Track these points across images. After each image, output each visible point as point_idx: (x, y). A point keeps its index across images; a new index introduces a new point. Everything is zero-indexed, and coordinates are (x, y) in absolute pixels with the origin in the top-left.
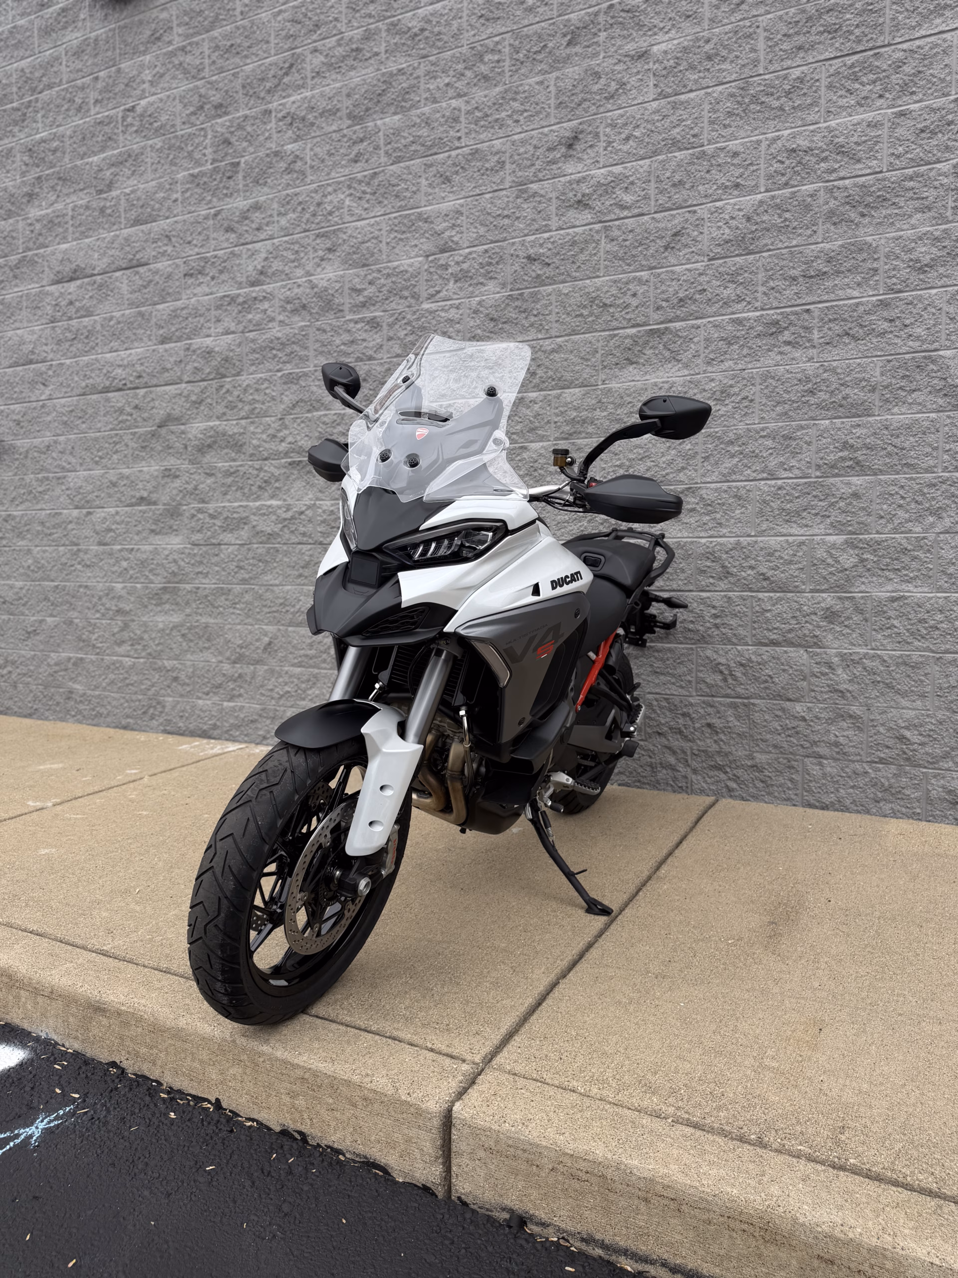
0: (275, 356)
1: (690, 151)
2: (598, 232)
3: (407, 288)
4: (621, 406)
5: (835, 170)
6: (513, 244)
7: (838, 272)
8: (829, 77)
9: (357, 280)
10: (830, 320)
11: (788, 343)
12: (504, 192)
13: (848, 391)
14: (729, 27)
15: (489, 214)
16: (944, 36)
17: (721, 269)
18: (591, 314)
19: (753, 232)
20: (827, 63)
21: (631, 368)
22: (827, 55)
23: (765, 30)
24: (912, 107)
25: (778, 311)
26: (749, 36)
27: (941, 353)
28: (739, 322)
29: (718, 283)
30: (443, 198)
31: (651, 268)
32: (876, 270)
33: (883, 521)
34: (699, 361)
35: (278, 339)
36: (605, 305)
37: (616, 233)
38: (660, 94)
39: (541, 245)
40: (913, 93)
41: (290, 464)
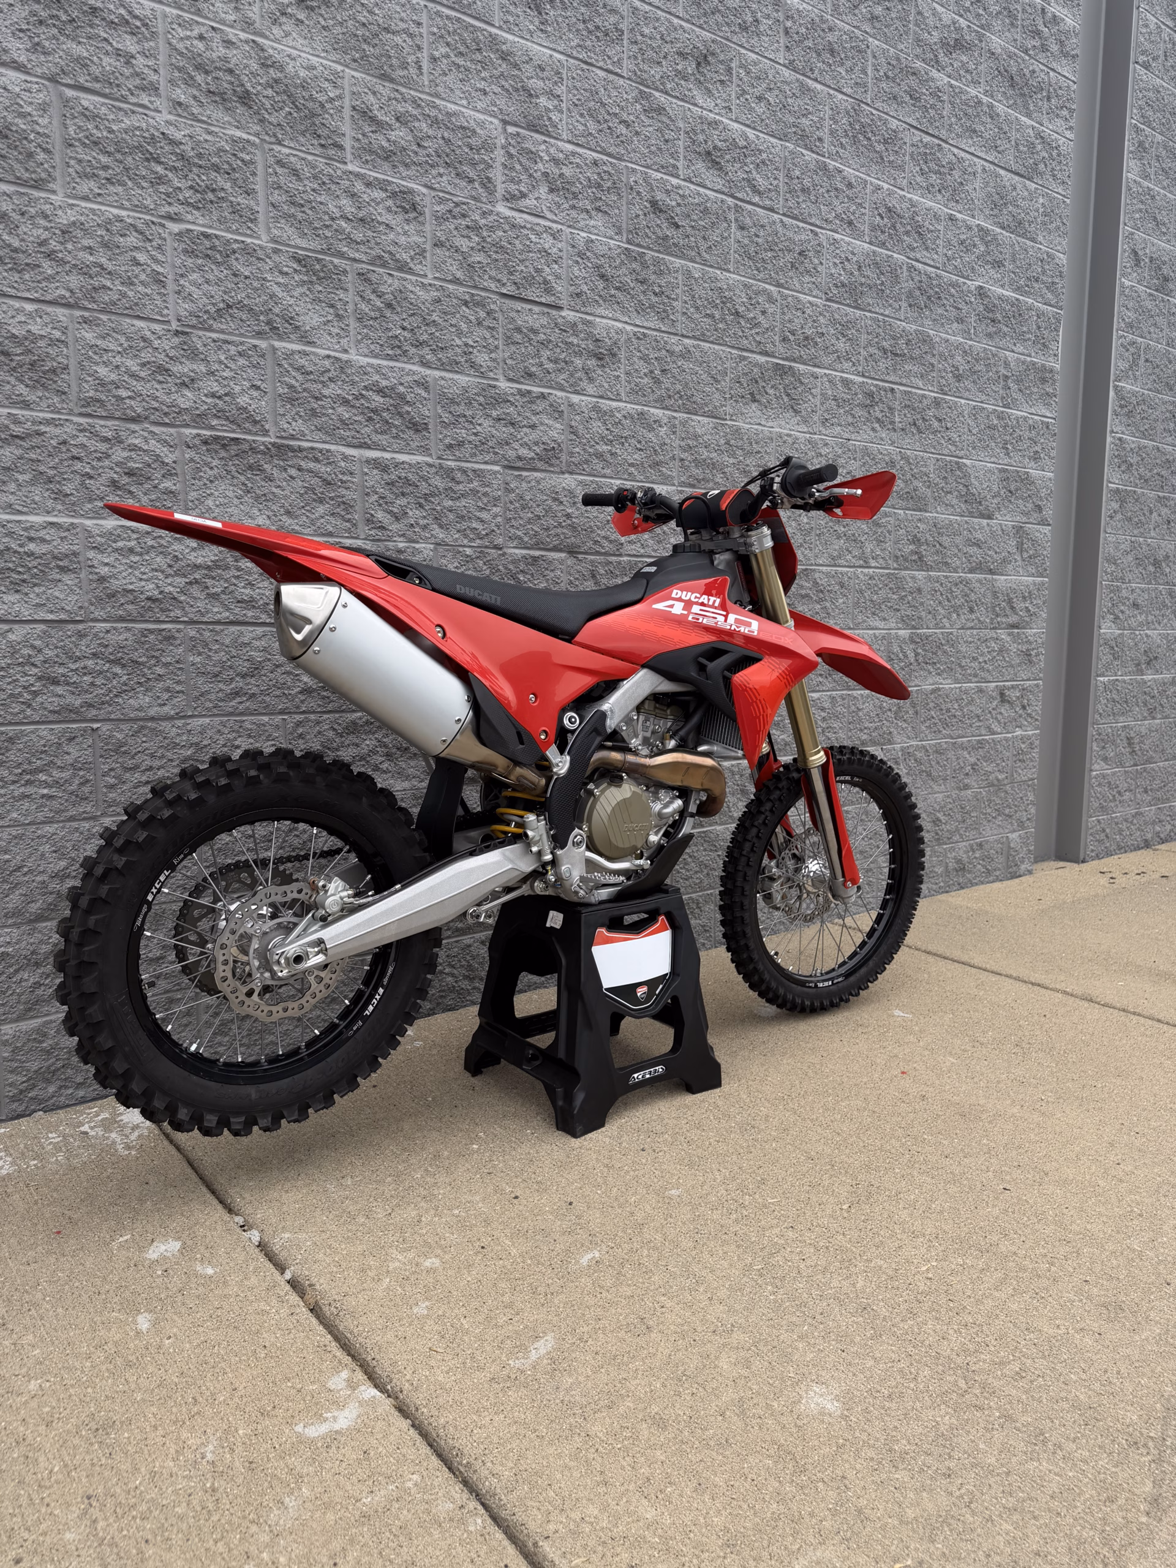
0: (160, 180)
1: (815, 156)
2: (729, 208)
3: (474, 164)
4: (750, 453)
5: (913, 249)
6: (634, 170)
7: (912, 358)
8: (913, 145)
9: (371, 97)
10: (906, 406)
11: (878, 420)
12: (621, 81)
13: (916, 483)
14: (848, 27)
15: (603, 105)
16: (975, 159)
17: (837, 316)
18: (723, 320)
19: (862, 284)
20: (912, 130)
21: (754, 406)
22: (910, 120)
23: (874, 57)
24: (959, 216)
25: (875, 382)
26: (860, 51)
27: (964, 461)
28: (846, 383)
29: (832, 332)
30: (531, 33)
31: (779, 285)
32: (933, 365)
33: (930, 616)
34: (816, 418)
35: (173, 142)
36: (737, 313)
37: (748, 221)
38: (792, 62)
39: (668, 192)
40: (957, 202)
41: (205, 443)
